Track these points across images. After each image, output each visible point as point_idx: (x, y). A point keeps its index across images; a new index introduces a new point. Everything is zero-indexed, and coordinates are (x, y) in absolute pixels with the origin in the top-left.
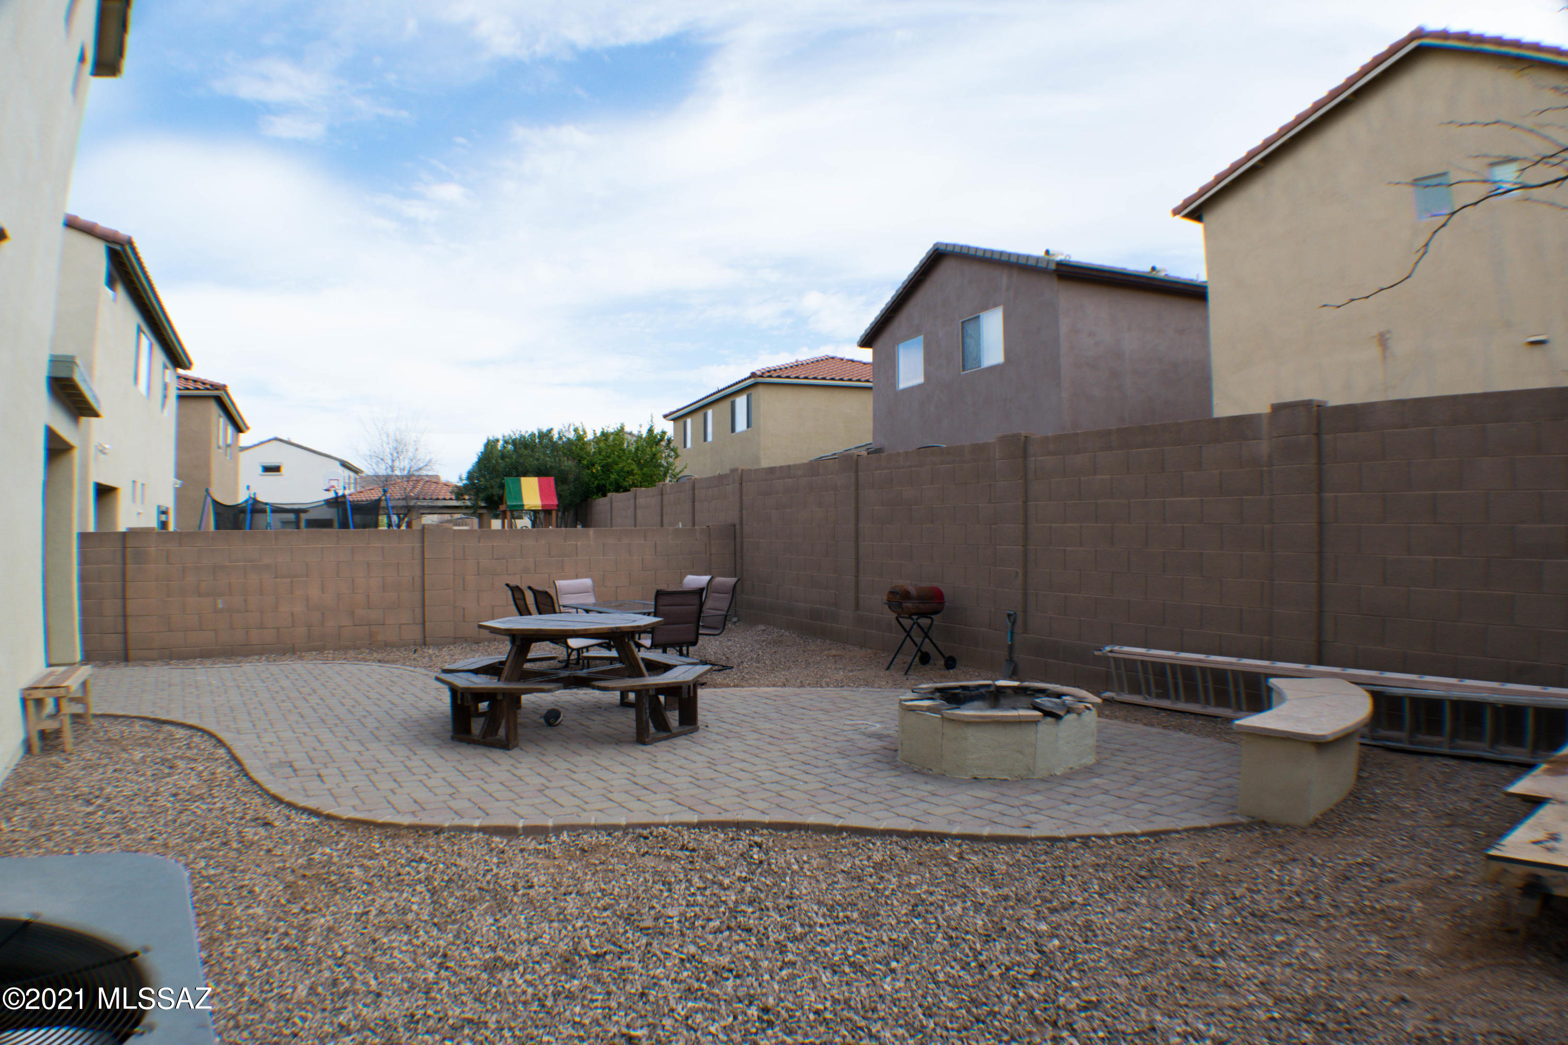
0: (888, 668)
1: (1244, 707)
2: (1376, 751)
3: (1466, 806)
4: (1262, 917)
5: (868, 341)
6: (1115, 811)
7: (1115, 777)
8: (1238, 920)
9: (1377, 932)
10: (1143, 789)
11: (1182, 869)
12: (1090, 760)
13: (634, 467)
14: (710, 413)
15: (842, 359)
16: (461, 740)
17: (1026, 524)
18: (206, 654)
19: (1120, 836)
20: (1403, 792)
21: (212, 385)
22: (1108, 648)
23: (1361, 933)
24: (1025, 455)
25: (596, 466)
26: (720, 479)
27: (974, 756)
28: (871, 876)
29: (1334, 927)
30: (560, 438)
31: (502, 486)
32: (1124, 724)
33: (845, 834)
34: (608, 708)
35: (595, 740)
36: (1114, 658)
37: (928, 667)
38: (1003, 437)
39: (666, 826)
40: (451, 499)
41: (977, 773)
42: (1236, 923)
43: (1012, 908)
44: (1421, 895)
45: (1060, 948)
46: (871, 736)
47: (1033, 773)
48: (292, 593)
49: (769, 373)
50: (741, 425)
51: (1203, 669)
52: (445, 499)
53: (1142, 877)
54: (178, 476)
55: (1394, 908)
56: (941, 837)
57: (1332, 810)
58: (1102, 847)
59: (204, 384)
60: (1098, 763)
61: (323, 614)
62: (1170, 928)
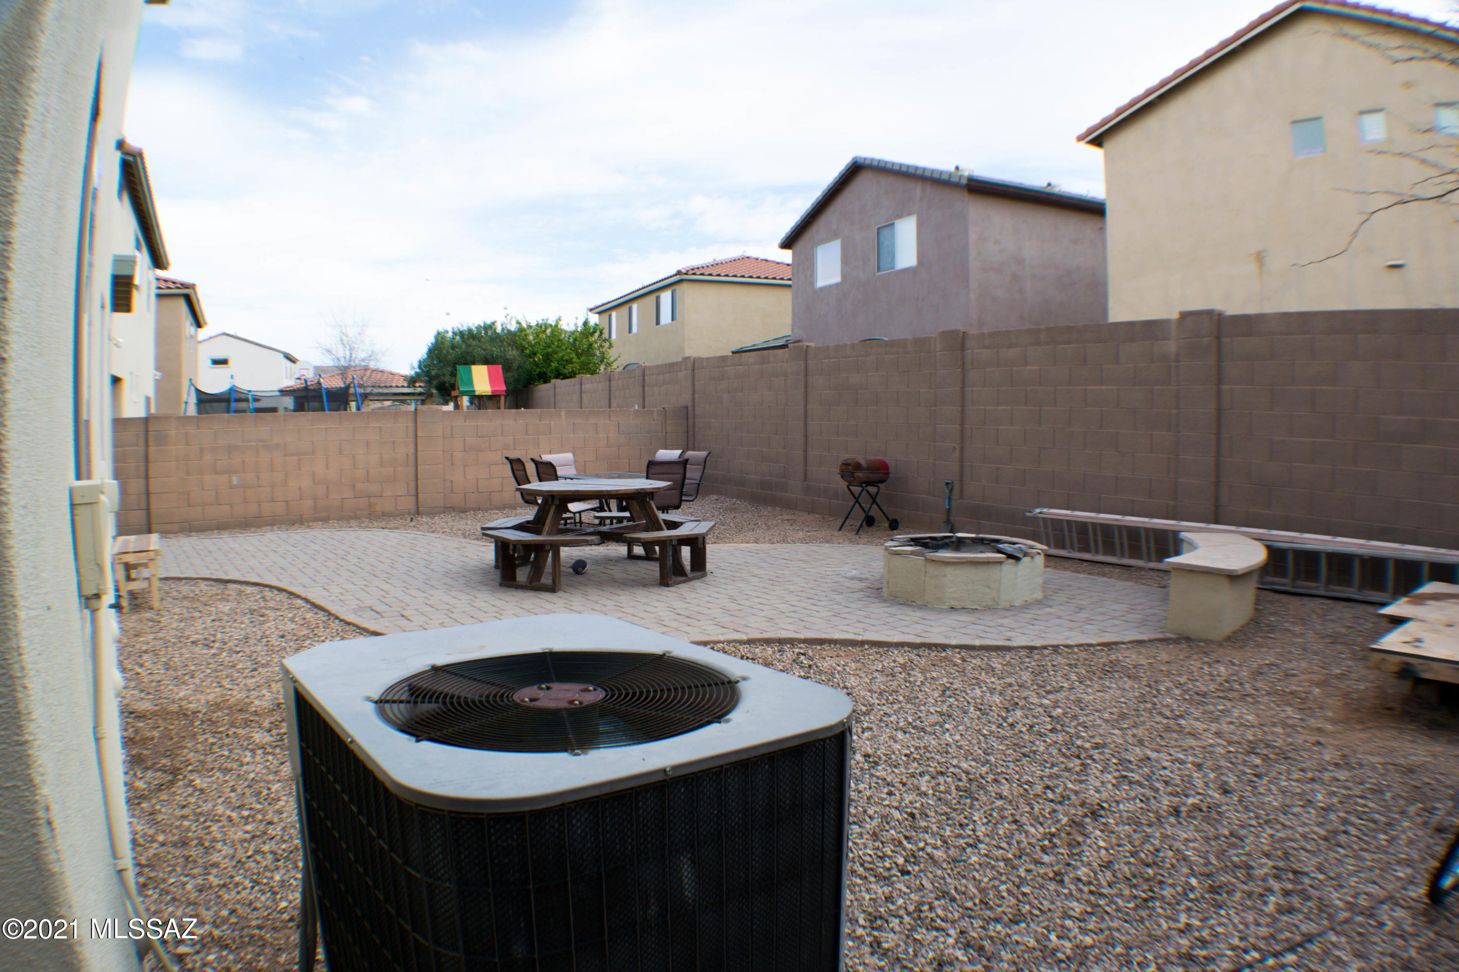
0: (840, 529)
1: (1154, 559)
2: (1265, 592)
3: (1343, 630)
4: (1204, 695)
5: (788, 243)
6: (1071, 629)
7: (1062, 608)
8: (1187, 697)
9: (1290, 705)
10: (1087, 616)
11: (1135, 667)
12: (1039, 595)
13: (573, 356)
14: (635, 306)
15: (757, 259)
16: (509, 586)
17: (963, 406)
18: (222, 526)
19: (1081, 645)
20: (1292, 620)
21: (182, 284)
22: (1038, 510)
23: (1278, 705)
24: (963, 348)
25: (538, 355)
26: (671, 367)
27: (951, 590)
28: (900, 673)
29: (1258, 702)
30: (503, 329)
31: (454, 374)
32: (1055, 571)
33: (866, 647)
34: (618, 560)
35: (623, 584)
36: (1043, 518)
37: (873, 528)
38: (944, 332)
39: (723, 643)
40: (403, 387)
41: (954, 603)
42: (1186, 699)
43: (1017, 691)
44: (1318, 684)
45: (1063, 714)
46: (852, 578)
47: (998, 604)
48: (300, 469)
49: (693, 271)
50: (666, 316)
51: (1120, 527)
52: (397, 387)
53: (1108, 671)
54: (158, 368)
55: (1300, 691)
56: (944, 647)
57: (1239, 630)
58: (1069, 653)
59: (174, 283)
60: (1045, 597)
61: (327, 487)
62: (1139, 702)
